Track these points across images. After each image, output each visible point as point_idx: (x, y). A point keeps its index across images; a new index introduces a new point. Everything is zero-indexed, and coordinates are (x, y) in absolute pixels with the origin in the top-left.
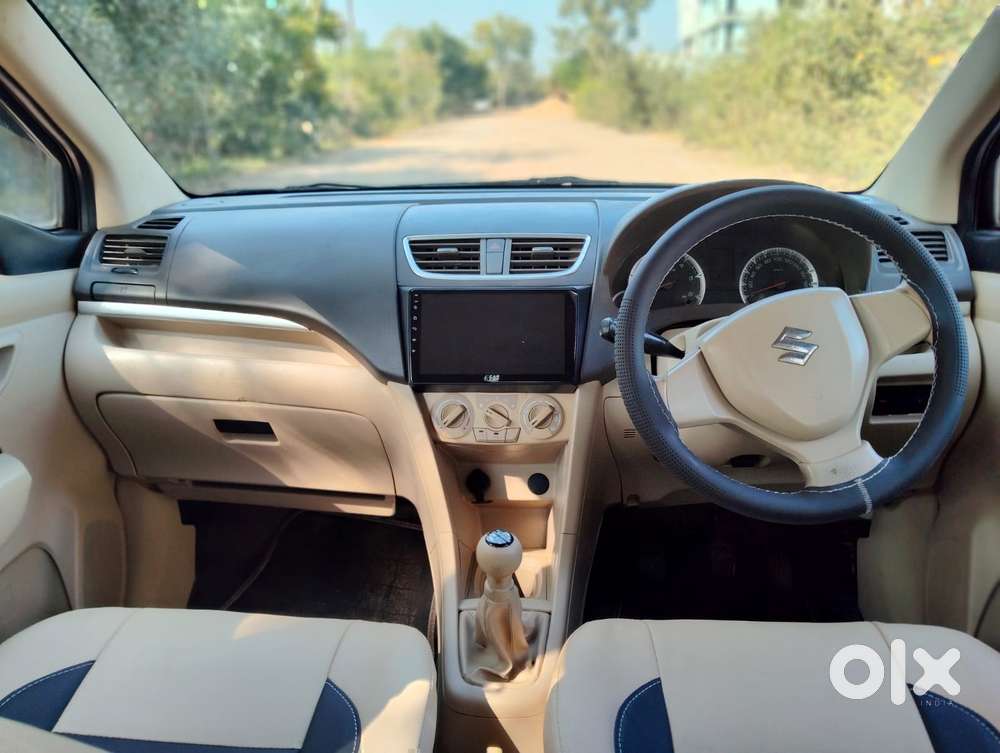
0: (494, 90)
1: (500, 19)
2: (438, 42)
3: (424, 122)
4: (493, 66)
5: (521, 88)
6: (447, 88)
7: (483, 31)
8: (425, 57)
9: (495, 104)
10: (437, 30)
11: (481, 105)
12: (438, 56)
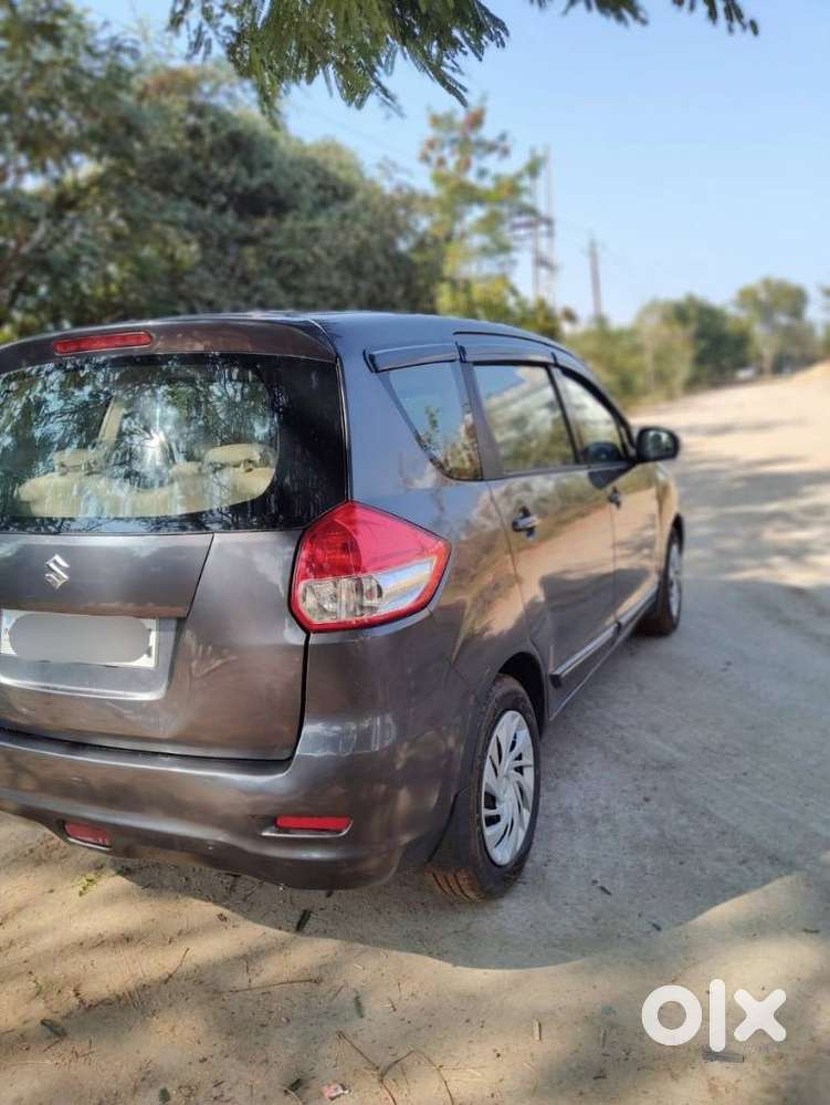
0: (760, 357)
1: (767, 283)
2: (692, 313)
3: (671, 397)
4: (759, 331)
5: (795, 351)
6: (700, 360)
7: (747, 297)
8: (679, 330)
9: (760, 372)
10: (691, 300)
11: (743, 374)
12: (692, 328)
